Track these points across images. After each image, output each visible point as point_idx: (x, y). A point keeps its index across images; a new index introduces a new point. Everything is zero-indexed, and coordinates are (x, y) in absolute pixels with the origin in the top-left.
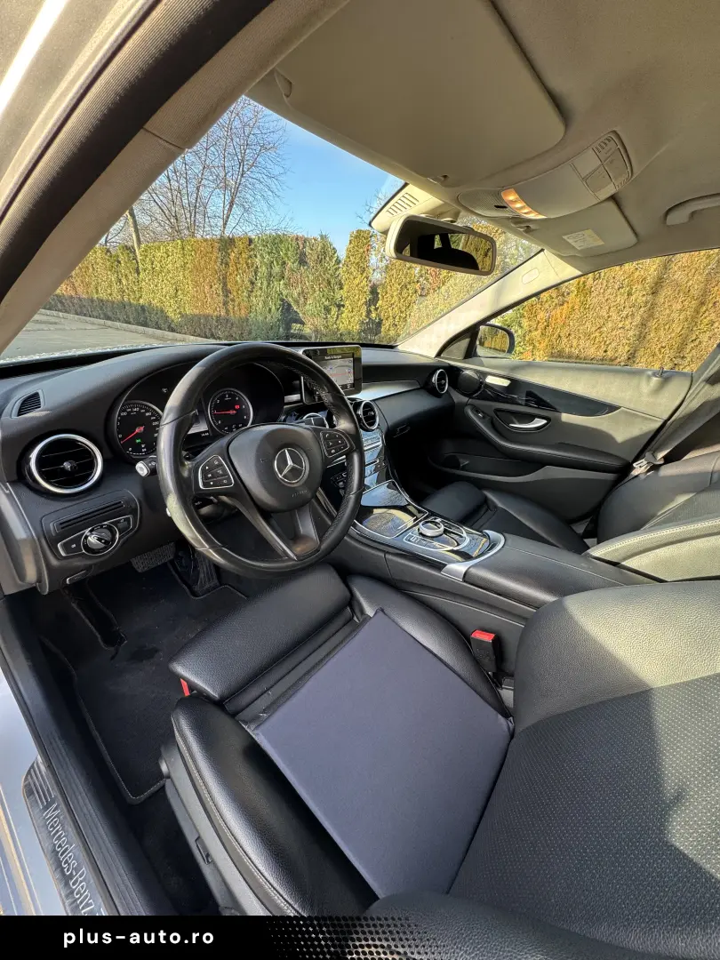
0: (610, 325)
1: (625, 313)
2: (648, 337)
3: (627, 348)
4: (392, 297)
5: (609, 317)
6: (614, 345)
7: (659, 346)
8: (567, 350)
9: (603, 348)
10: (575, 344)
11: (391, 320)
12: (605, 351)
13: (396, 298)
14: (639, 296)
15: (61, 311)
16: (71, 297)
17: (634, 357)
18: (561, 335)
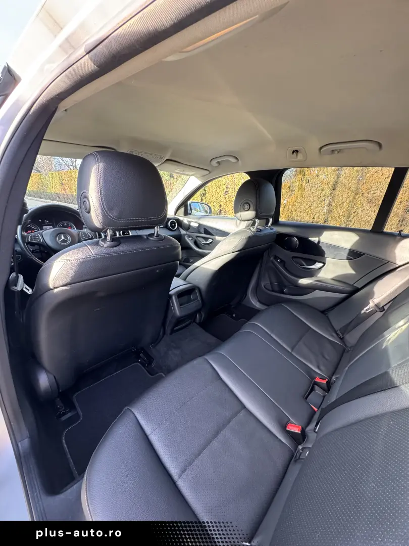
0: (315, 205)
1: (321, 199)
2: (333, 211)
3: (323, 217)
4: (213, 192)
5: (314, 201)
6: (317, 215)
7: (338, 216)
8: (295, 218)
9: (312, 217)
10: (299, 215)
11: (212, 203)
12: (314, 218)
13: (214, 193)
14: (328, 191)
15: (58, 201)
16: (63, 194)
17: (327, 221)
18: (293, 210)
